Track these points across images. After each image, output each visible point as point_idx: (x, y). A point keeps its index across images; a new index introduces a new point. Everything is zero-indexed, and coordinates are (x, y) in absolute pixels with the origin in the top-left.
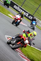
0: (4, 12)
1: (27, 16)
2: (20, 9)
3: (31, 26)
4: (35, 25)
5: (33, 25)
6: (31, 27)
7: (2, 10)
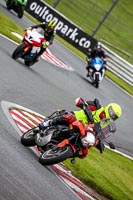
1: (73, 36)
2: (51, 15)
3: (88, 76)
4: (100, 71)
5: (95, 70)
6: (89, 79)
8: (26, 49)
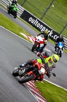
0: (13, 30)
2: (39, 24)
3: (56, 51)
4: (62, 49)
5: (59, 48)
6: (56, 52)
7: (10, 25)
8: (38, 46)
